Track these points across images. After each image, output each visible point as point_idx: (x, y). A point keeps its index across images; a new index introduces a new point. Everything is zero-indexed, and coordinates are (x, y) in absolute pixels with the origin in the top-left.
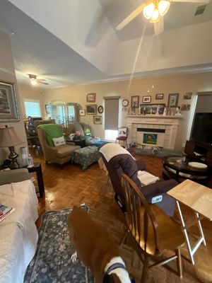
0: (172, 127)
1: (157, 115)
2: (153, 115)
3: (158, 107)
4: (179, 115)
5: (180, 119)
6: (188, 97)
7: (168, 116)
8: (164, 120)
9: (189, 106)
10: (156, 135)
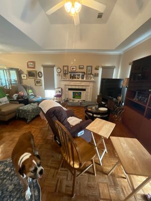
0: (90, 87)
1: (80, 79)
2: (78, 80)
3: (81, 74)
4: (93, 79)
5: (94, 82)
6: (97, 69)
7: (87, 80)
8: (84, 83)
9: (98, 74)
10: (80, 93)
